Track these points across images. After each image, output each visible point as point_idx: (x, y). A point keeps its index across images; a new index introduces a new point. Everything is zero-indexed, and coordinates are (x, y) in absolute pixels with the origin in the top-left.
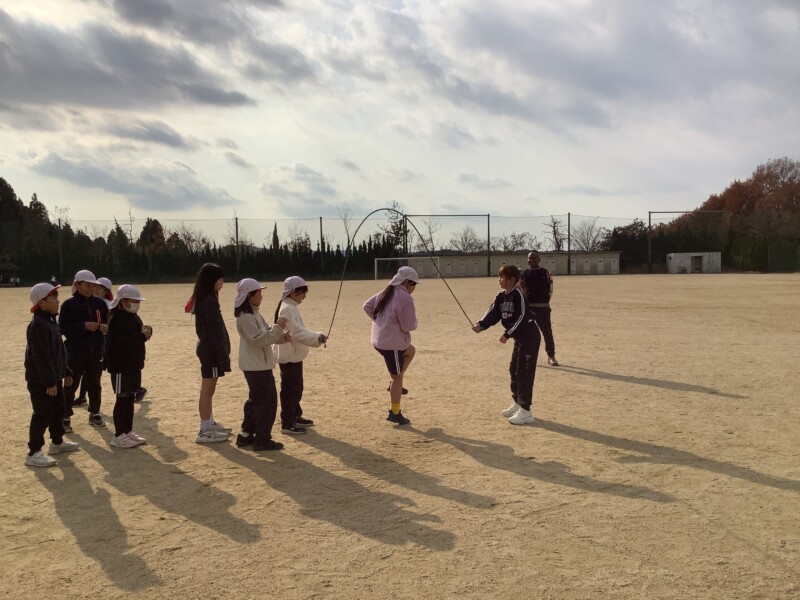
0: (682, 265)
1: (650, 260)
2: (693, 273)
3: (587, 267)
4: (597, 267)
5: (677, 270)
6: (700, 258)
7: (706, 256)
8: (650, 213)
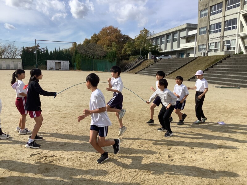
0: (51, 66)
1: (37, 63)
2: (56, 70)
3: (4, 66)
4: (10, 66)
5: (49, 68)
6: (60, 63)
7: (62, 62)
8: (36, 40)
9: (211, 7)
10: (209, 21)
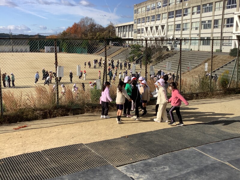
0: (48, 50)
2: (51, 52)
3: (19, 50)
4: (22, 50)
6: (53, 48)
9: (138, 19)
10: (137, 27)
